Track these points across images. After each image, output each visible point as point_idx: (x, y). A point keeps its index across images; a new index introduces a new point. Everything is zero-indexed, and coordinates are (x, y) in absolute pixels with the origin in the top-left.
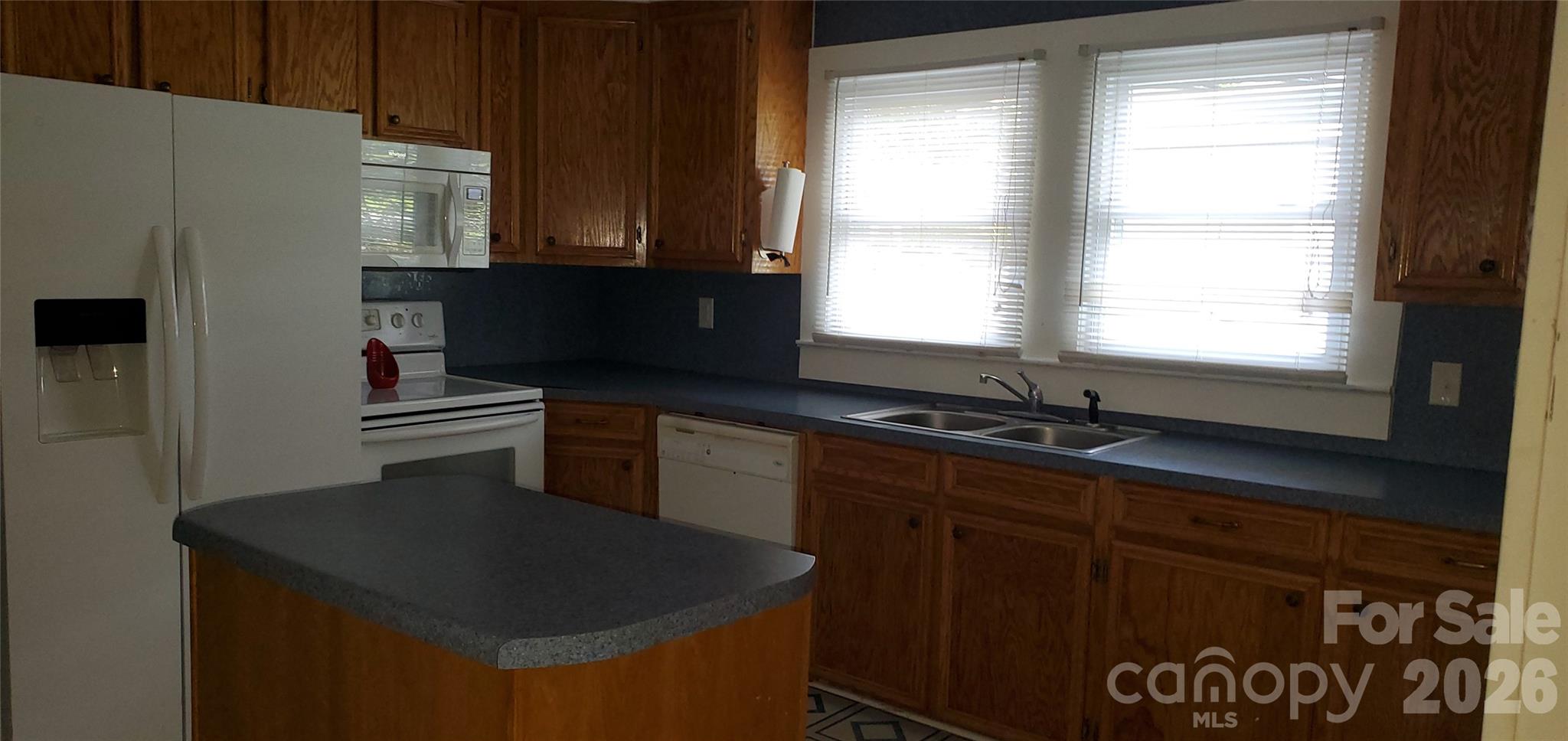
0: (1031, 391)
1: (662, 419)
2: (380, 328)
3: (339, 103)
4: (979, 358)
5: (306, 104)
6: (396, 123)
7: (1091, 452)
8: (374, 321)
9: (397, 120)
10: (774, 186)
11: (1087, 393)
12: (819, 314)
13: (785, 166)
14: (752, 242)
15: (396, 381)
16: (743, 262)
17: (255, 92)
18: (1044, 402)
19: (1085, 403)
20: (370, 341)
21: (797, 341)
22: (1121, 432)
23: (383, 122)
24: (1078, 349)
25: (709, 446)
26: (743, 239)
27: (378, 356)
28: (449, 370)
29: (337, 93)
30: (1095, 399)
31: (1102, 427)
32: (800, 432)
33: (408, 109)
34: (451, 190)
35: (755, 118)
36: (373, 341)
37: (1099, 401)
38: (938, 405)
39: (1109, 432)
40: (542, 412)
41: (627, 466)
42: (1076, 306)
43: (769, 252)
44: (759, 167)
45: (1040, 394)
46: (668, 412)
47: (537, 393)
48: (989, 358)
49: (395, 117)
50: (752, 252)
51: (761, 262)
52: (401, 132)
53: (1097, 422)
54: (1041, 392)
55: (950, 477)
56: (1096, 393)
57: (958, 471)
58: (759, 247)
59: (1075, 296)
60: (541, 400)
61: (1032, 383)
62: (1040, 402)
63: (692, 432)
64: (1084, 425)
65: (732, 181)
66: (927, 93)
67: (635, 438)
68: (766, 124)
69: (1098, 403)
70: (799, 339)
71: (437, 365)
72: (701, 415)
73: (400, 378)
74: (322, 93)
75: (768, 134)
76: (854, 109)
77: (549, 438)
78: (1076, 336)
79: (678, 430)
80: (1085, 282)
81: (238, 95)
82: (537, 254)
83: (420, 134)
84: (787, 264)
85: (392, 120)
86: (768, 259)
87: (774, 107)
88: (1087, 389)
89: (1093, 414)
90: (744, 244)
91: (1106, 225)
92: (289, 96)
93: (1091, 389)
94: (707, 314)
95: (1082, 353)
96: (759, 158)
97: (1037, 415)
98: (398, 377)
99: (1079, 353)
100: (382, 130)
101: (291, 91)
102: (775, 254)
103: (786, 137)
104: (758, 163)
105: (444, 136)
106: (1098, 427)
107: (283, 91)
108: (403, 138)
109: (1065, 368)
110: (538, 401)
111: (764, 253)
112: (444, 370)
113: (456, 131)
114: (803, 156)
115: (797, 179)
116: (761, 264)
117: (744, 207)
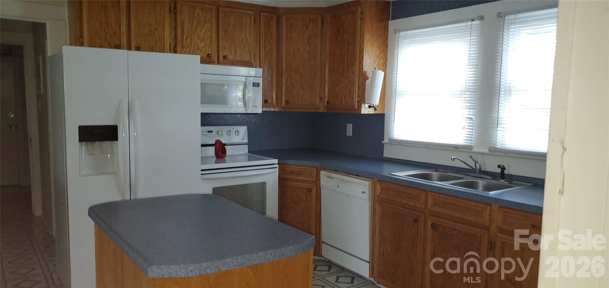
0: (476, 165)
1: (323, 173)
2: (222, 136)
3: (204, 52)
4: (455, 149)
5: (191, 53)
6: (226, 59)
7: (491, 193)
8: (220, 133)
9: (227, 57)
10: (371, 78)
11: (499, 166)
12: (391, 130)
13: (375, 69)
14: (362, 100)
15: (225, 156)
16: (358, 109)
17: (172, 49)
18: (482, 169)
19: (499, 170)
20: (216, 141)
21: (383, 142)
22: (514, 184)
23: (221, 58)
24: (497, 147)
25: (338, 184)
26: (358, 100)
27: (219, 146)
28: (249, 152)
29: (203, 48)
30: (503, 169)
31: (506, 181)
32: (373, 180)
33: (231, 53)
34: (246, 84)
35: (363, 50)
36: (217, 141)
37: (505, 169)
38: (438, 169)
39: (509, 184)
40: (277, 169)
41: (310, 190)
42: (495, 127)
43: (369, 105)
44: (365, 70)
45: (480, 166)
46: (325, 169)
47: (276, 161)
48: (459, 150)
49: (226, 56)
50: (361, 105)
51: (366, 109)
52: (228, 62)
53: (504, 179)
54: (480, 164)
55: (430, 202)
56: (504, 166)
57: (434, 199)
58: (364, 102)
59: (495, 123)
60: (277, 164)
61: (476, 161)
62: (480, 169)
63: (333, 178)
64: (499, 180)
65: (354, 76)
66: (434, 37)
67: (313, 180)
68: (368, 52)
69: (505, 171)
70: (383, 140)
71: (245, 150)
72: (336, 171)
73: (227, 155)
74: (197, 48)
75: (369, 56)
76: (405, 45)
77: (280, 178)
78: (497, 141)
79: (328, 177)
80: (499, 117)
81: (166, 50)
82: (282, 108)
83: (236, 62)
84: (375, 110)
85: (225, 57)
86: (368, 108)
87: (372, 46)
88: (499, 164)
89: (502, 175)
90: (358, 102)
91: (509, 91)
92: (185, 50)
93: (501, 164)
94: (350, 130)
95: (499, 148)
96: (365, 66)
97: (477, 175)
98: (226, 154)
99: (497, 148)
100: (221, 61)
101: (186, 47)
102: (371, 106)
103: (378, 57)
104: (365, 69)
105: (246, 63)
106: (504, 181)
107: (183, 47)
108: (229, 64)
109: (491, 155)
110: (276, 164)
111: (367, 106)
112: (248, 152)
113: (250, 61)
114: (386, 65)
115: (381, 74)
116: (365, 110)
117: (359, 86)
